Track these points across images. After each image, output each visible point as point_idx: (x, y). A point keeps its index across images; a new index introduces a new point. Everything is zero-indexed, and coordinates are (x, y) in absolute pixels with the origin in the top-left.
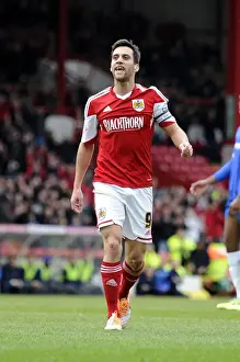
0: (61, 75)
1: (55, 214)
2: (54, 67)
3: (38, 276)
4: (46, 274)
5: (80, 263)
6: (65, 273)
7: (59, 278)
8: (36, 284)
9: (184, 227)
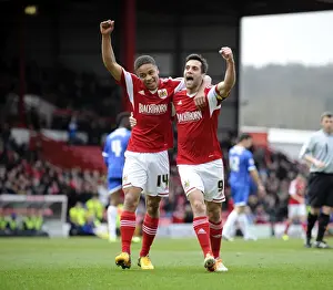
0: (21, 104)
1: (19, 188)
2: (16, 99)
3: (8, 226)
4: (13, 225)
5: (34, 217)
6: (25, 224)
7: (21, 227)
8: (7, 232)
9: (97, 195)
